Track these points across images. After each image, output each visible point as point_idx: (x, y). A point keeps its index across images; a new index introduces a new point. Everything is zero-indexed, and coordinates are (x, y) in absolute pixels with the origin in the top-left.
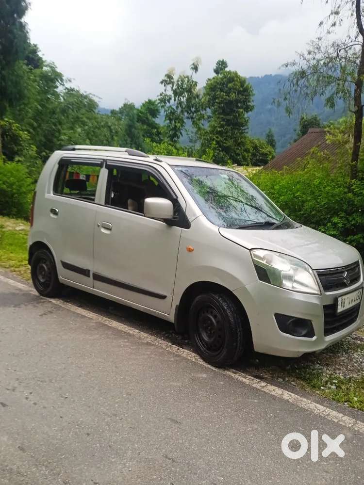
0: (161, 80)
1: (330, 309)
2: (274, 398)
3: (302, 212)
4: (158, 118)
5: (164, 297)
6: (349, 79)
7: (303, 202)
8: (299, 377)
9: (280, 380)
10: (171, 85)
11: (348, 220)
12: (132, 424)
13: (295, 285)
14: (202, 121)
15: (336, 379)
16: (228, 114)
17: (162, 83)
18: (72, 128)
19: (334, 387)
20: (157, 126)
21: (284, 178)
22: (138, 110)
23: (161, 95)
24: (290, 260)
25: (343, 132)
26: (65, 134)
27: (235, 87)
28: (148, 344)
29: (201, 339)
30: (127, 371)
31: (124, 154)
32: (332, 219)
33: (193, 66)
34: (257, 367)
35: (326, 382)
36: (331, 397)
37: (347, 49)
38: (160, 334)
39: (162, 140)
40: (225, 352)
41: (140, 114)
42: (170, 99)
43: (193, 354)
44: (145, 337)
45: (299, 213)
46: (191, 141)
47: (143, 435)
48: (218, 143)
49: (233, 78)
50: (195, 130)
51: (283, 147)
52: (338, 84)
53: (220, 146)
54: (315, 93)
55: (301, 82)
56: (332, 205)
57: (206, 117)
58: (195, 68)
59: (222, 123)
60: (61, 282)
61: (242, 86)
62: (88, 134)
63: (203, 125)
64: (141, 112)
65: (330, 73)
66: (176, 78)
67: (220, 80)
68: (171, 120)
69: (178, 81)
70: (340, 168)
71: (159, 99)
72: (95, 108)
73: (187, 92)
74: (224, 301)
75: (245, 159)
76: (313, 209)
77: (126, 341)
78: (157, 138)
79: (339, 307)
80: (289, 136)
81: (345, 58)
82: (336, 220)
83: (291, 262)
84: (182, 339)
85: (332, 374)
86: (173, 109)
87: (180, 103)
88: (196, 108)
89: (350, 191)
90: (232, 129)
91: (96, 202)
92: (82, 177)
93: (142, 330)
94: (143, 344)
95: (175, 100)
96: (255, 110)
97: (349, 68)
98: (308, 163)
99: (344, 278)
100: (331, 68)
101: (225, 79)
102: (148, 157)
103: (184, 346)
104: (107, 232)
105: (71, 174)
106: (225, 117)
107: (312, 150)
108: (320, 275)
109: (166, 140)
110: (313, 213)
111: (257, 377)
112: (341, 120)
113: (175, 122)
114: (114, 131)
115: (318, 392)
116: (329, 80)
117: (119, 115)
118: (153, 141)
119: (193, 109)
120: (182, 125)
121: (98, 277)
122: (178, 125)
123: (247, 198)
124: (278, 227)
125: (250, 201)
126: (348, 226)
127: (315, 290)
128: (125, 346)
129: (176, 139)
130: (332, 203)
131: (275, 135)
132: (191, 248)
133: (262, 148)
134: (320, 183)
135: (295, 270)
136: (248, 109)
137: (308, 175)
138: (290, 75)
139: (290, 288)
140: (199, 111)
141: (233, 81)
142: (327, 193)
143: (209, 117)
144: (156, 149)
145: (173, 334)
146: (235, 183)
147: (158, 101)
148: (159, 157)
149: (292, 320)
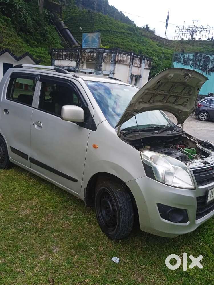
1: (201, 200)
5: (76, 181)
31: (53, 71)
79: (209, 198)
91: (32, 106)
102: (69, 74)
104: (39, 129)
108: (195, 172)
121: (33, 161)
127: (191, 185)
132: (97, 146)
135: (176, 169)
139: (170, 184)
148: (76, 74)
149: (171, 209)
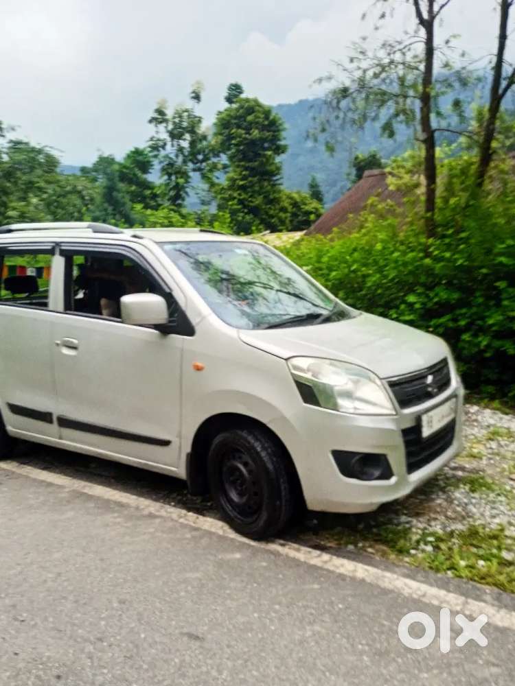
0: (149, 118)
1: (412, 435)
2: (342, 577)
3: (363, 292)
4: (151, 173)
5: (166, 443)
6: (411, 93)
7: (365, 276)
8: (379, 540)
9: (351, 547)
10: (164, 125)
11: (427, 296)
12: (128, 651)
13: (358, 404)
14: (217, 174)
15: (432, 534)
16: (250, 161)
17: (150, 121)
18: (24, 199)
19: (429, 548)
20: (151, 185)
21: (334, 245)
22: (120, 164)
23: (152, 139)
24: (347, 369)
25: (410, 172)
26: (14, 209)
27: (257, 120)
28: (151, 516)
29: (230, 501)
30: (120, 564)
31: (86, 232)
32: (406, 298)
33: (193, 95)
34: (316, 531)
35: (418, 542)
36: (427, 564)
37: (404, 50)
38: (168, 497)
39: (160, 205)
40: (264, 516)
41: (125, 170)
42: (165, 144)
43: (220, 524)
44: (147, 505)
45: (359, 294)
46: (203, 203)
47: (145, 666)
48: (241, 202)
49: (252, 108)
50: (206, 186)
51: (333, 200)
52: (397, 103)
53: (245, 207)
54: (364, 117)
55: (343, 104)
56: (405, 278)
57: (220, 166)
58: (197, 97)
59: (244, 173)
60: (11, 434)
61: (267, 117)
62: (48, 205)
63: (218, 178)
64: (125, 167)
65: (384, 87)
66: (170, 113)
67: (235, 112)
68: (170, 175)
69: (174, 118)
70: (411, 223)
71: (150, 147)
72: (55, 166)
73: (188, 132)
74: (257, 440)
75: (282, 222)
76: (379, 286)
77: (116, 515)
78: (153, 203)
79: (425, 429)
80: (340, 184)
81: (403, 64)
82: (411, 298)
83: (349, 372)
84: (202, 501)
85: (425, 529)
86: (171, 158)
87: (181, 149)
88: (205, 156)
89: (428, 255)
90: (260, 181)
91: (51, 307)
92: (30, 272)
93: (141, 494)
94: (144, 516)
95: (173, 146)
96: (289, 151)
97: (410, 78)
98: (366, 220)
99: (429, 386)
100: (384, 80)
101: (241, 111)
102: (121, 233)
103: (205, 512)
104: (72, 353)
105: (12, 268)
106: (247, 165)
107: (370, 201)
108: (392, 385)
109: (167, 204)
110: (379, 291)
111: (316, 547)
112: (406, 155)
113: (177, 178)
114: (87, 198)
115: (407, 559)
116: (383, 98)
117: (94, 173)
118: (146, 207)
119: (200, 157)
120: (187, 182)
121: (65, 423)
122: (181, 181)
123: (280, 282)
124: (328, 320)
125: (286, 287)
126: (430, 305)
127: (387, 408)
128: (115, 524)
129: (179, 202)
130: (405, 275)
131: (321, 184)
132: (200, 364)
133: (305, 204)
134: (384, 248)
135: (356, 383)
136: (279, 150)
137: (367, 238)
138: (327, 95)
139: (352, 411)
140: (208, 159)
141: (253, 112)
142: (396, 261)
143: (225, 167)
144: (152, 219)
145: (189, 496)
146: (262, 262)
147: (149, 149)
149: (357, 457)
